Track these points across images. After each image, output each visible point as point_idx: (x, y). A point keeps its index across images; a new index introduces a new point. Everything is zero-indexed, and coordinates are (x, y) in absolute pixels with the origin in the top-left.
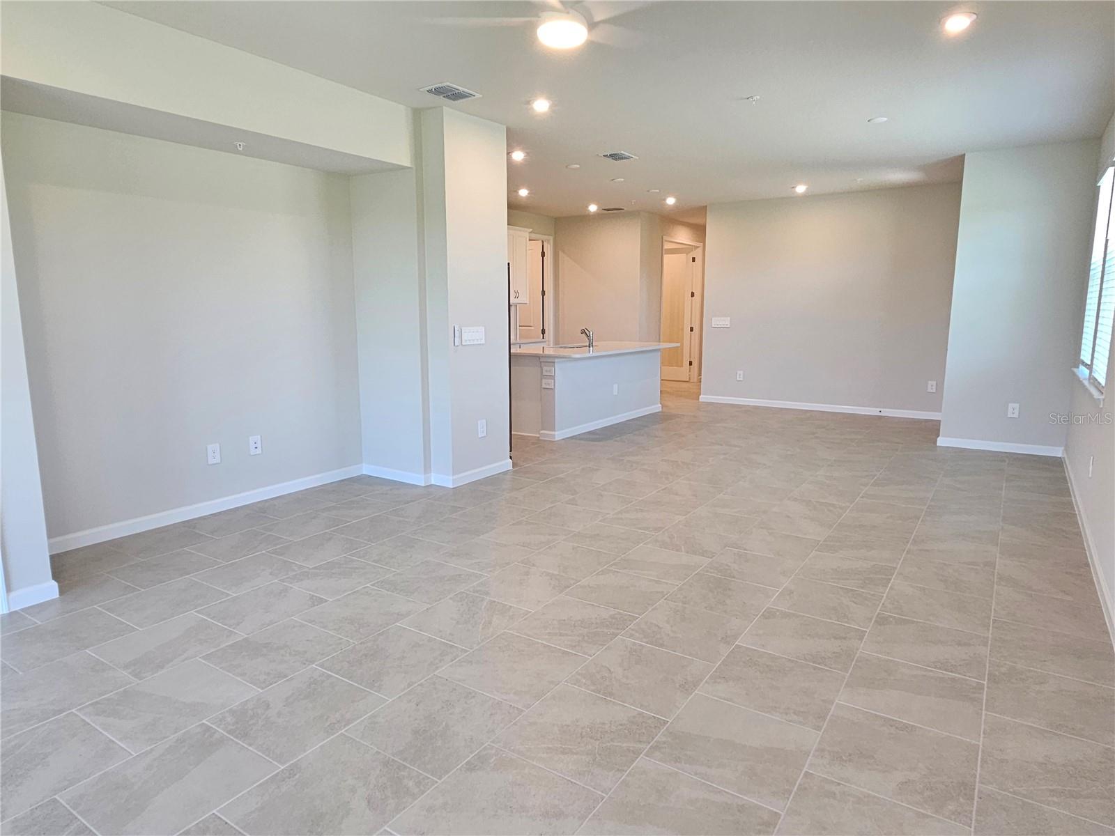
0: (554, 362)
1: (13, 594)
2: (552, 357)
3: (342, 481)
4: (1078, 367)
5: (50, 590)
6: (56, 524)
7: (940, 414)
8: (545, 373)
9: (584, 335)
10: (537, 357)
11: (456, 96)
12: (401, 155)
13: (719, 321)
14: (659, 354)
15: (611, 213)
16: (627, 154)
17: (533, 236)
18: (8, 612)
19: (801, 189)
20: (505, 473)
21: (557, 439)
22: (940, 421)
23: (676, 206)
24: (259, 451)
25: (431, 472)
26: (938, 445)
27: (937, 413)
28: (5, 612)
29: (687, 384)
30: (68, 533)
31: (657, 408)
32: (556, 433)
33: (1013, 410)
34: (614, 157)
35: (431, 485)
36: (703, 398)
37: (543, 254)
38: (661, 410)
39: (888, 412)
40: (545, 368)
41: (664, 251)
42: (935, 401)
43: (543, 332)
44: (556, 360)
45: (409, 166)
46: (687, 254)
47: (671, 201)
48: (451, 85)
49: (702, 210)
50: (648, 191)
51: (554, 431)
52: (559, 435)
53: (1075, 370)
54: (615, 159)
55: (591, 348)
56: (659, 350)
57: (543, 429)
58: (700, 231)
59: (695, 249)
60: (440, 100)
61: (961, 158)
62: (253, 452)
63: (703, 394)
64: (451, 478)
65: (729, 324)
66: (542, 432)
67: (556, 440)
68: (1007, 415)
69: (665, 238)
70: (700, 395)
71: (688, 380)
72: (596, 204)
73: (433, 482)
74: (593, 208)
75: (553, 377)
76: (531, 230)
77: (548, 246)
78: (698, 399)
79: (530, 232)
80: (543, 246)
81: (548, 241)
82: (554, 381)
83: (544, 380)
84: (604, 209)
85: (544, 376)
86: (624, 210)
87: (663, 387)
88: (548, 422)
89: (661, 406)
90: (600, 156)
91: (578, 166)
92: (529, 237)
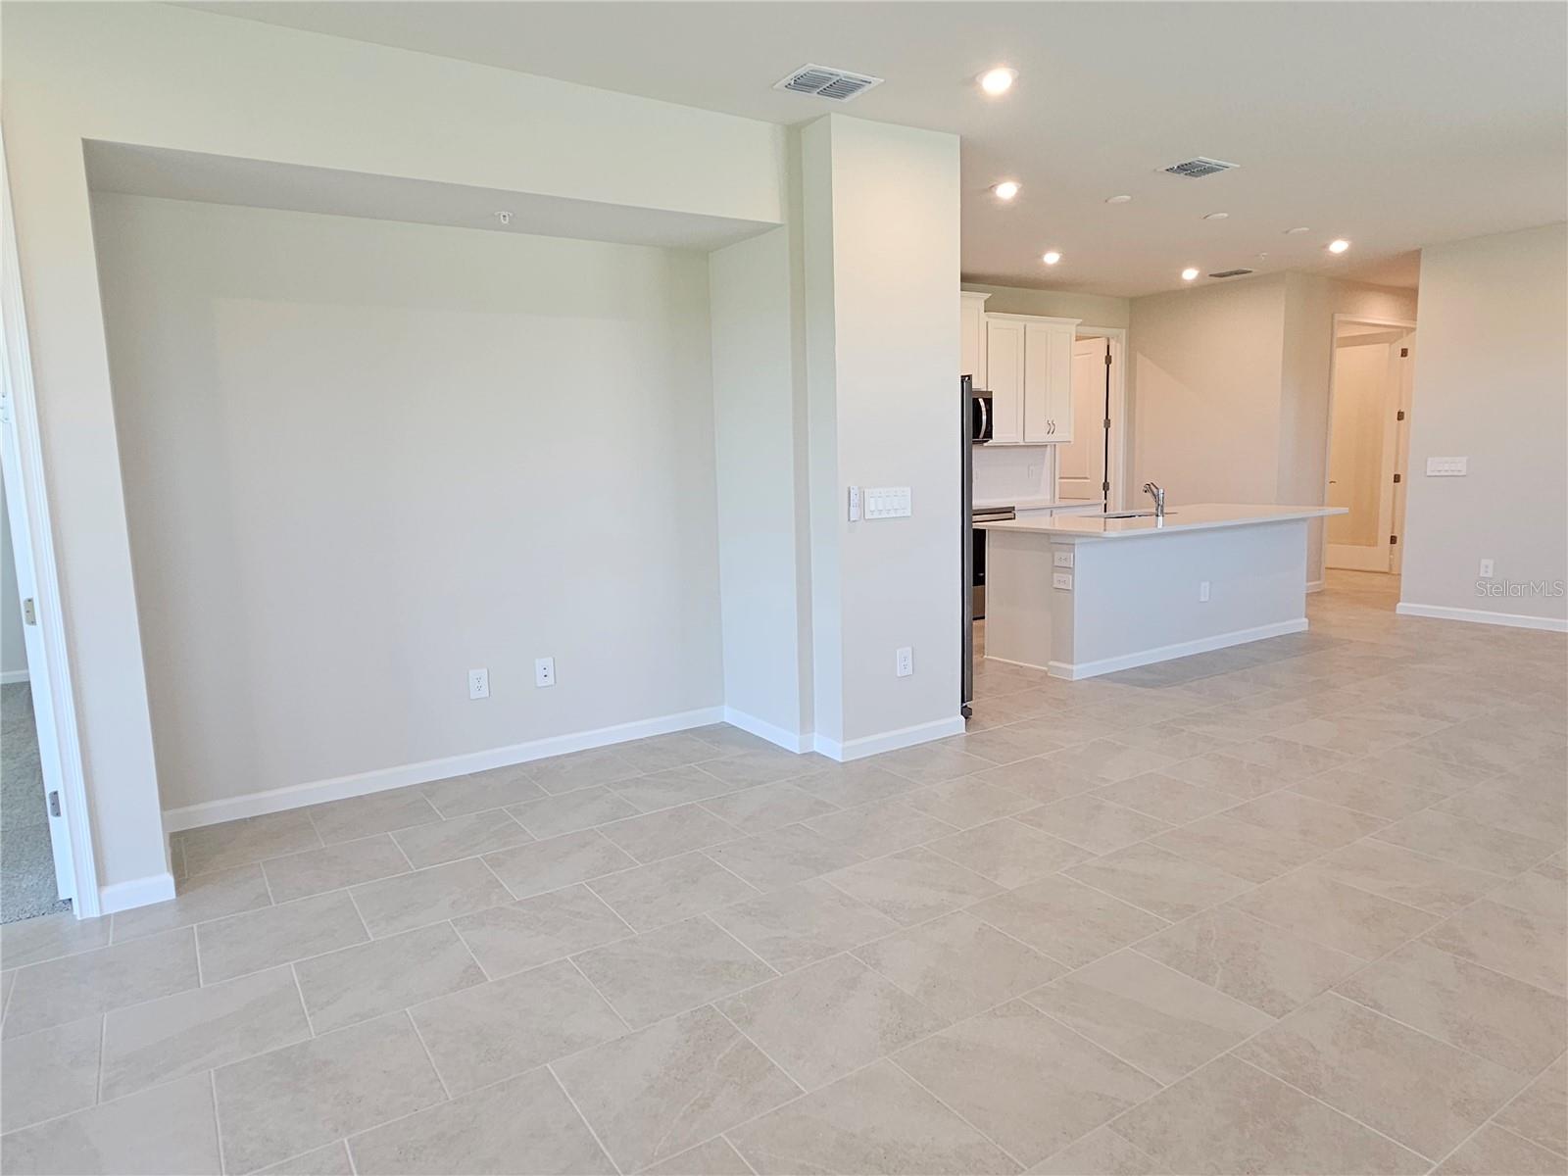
0: (1074, 544)
1: (107, 890)
2: (1070, 536)
3: (686, 731)
5: (161, 886)
6: (173, 788)
8: (1057, 563)
9: (1149, 494)
10: (1048, 534)
11: (840, 89)
12: (763, 205)
13: (1437, 465)
15: (1228, 280)
16: (1214, 161)
17: (1088, 331)
18: (99, 915)
20: (945, 741)
24: (550, 680)
25: (813, 731)
28: (95, 916)
29: (1385, 579)
30: (189, 805)
31: (1301, 624)
32: (1075, 668)
34: (1188, 169)
35: (813, 753)
36: (1403, 608)
37: (1108, 360)
38: (1306, 628)
40: (1057, 555)
41: (1335, 340)
43: (1106, 487)
44: (1077, 541)
45: (778, 222)
46: (1391, 343)
47: (1339, 247)
48: (817, 67)
49: (1411, 259)
50: (1287, 232)
51: (1072, 663)
52: (1080, 671)
54: (1192, 174)
55: (1160, 518)
56: (1304, 520)
57: (1054, 659)
58: (1408, 295)
59: (1408, 334)
60: (813, 100)
62: (541, 682)
63: (1404, 602)
64: (841, 745)
65: (1464, 469)
66: (1051, 663)
67: (1075, 678)
69: (1338, 317)
70: (1399, 601)
71: (1387, 570)
73: (816, 748)
74: (1190, 274)
75: (1070, 570)
76: (1079, 321)
77: (1118, 345)
78: (1395, 610)
79: (1078, 325)
80: (1108, 347)
81: (1118, 336)
82: (1073, 577)
83: (1055, 575)
84: (1211, 275)
85: (1056, 568)
86: (1250, 272)
87: (1318, 582)
88: (1062, 647)
89: (1306, 620)
90: (1161, 172)
91: (1128, 198)
92: (1077, 332)
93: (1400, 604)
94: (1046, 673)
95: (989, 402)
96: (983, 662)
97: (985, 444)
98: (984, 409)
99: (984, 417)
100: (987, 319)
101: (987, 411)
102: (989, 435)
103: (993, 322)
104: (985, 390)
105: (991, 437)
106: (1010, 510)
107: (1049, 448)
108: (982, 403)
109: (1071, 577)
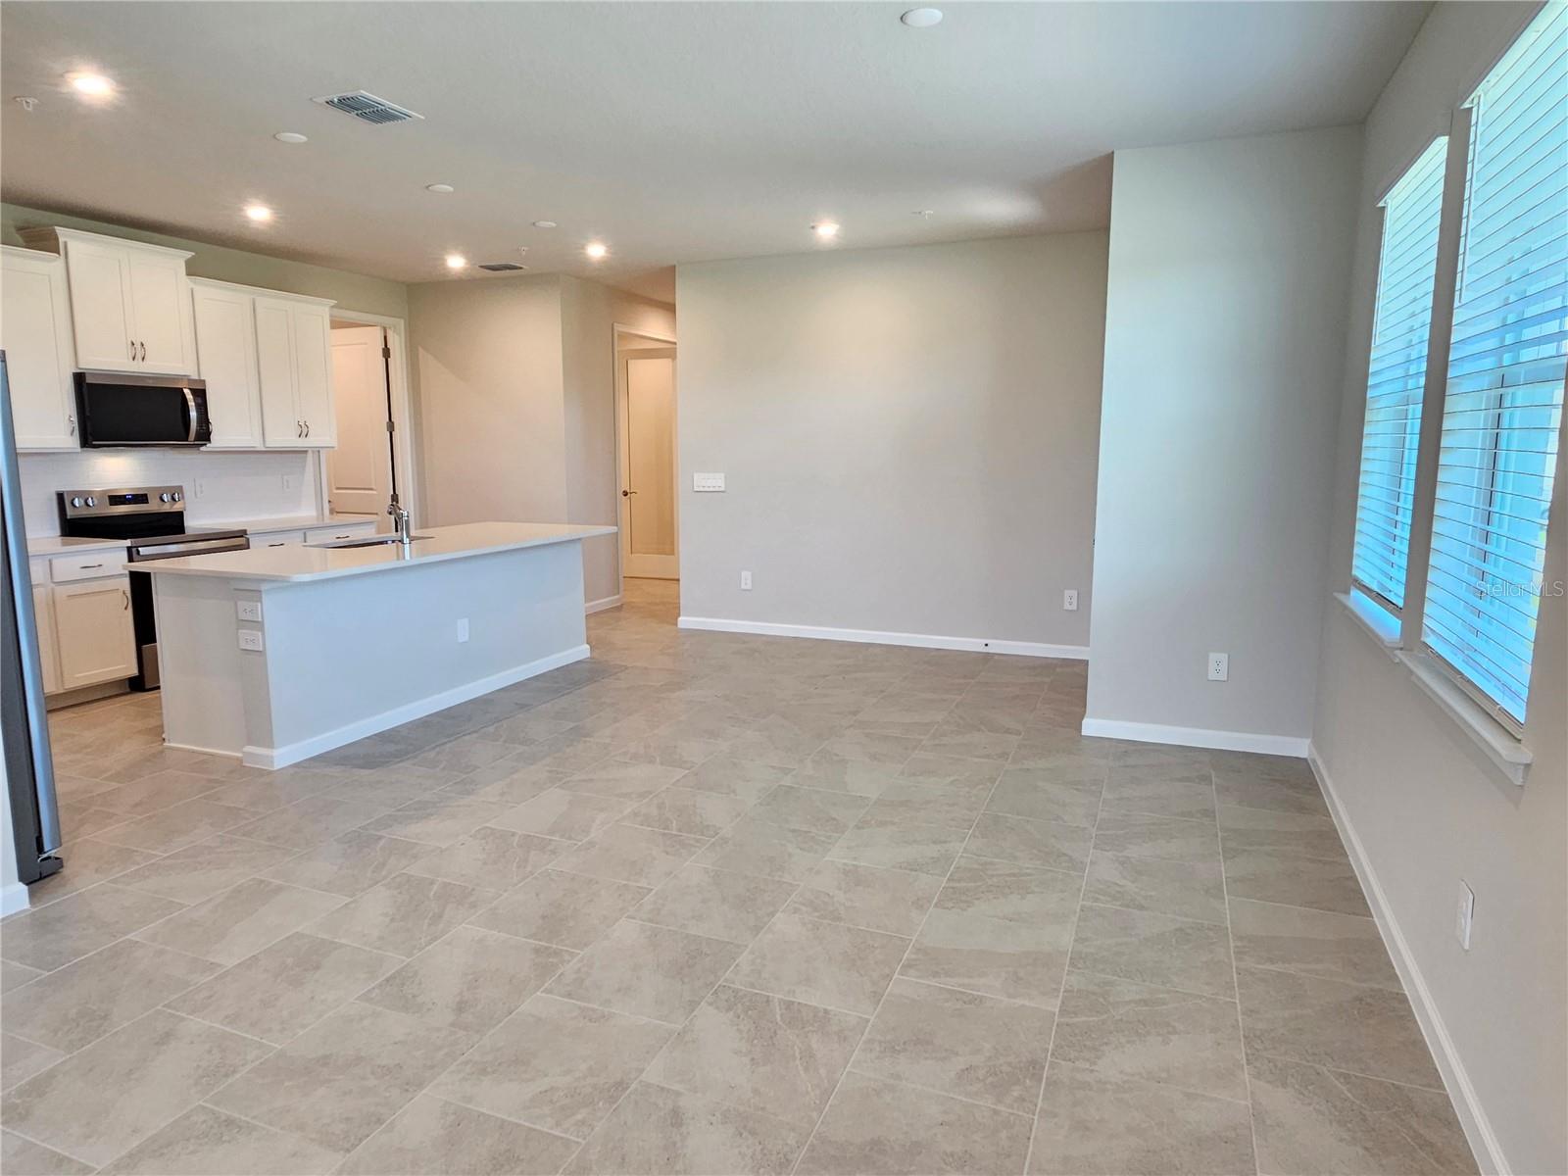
0: (261, 591)
2: (253, 579)
4: (1347, 592)
7: (1088, 649)
8: (242, 616)
10: (227, 578)
13: (710, 481)
14: (579, 547)
15: (501, 275)
17: (349, 316)
19: (827, 231)
21: (278, 765)
22: (1086, 663)
23: (605, 264)
26: (1084, 732)
27: (1083, 648)
31: (582, 651)
32: (275, 752)
33: (1218, 665)
36: (685, 621)
37: (386, 353)
38: (589, 655)
39: (1000, 646)
40: (242, 605)
42: (1078, 624)
43: (395, 499)
44: (264, 587)
47: (596, 251)
49: (667, 275)
51: (271, 747)
52: (283, 756)
53: (1341, 597)
55: (407, 546)
56: (580, 540)
57: (250, 742)
61: (1110, 158)
63: (685, 615)
65: (723, 486)
66: (246, 748)
67: (276, 767)
68: (1207, 675)
69: (619, 328)
70: (679, 615)
72: (467, 258)
74: (456, 263)
75: (259, 625)
76: (333, 302)
77: (397, 337)
78: (676, 624)
79: (333, 307)
80: (385, 338)
81: (395, 328)
82: (263, 634)
83: (240, 631)
84: (482, 267)
85: (242, 623)
86: (521, 268)
87: (616, 597)
88: (258, 726)
89: (588, 646)
90: (321, 104)
91: (303, 138)
92: (331, 316)
93: (680, 619)
94: (241, 761)
95: (200, 394)
96: (162, 752)
97: (203, 449)
98: (192, 404)
99: (193, 414)
100: (192, 285)
101: (198, 406)
102: (205, 435)
103: (198, 289)
104: (197, 378)
105: (209, 440)
106: (242, 534)
107: (310, 454)
108: (189, 396)
109: (260, 634)
